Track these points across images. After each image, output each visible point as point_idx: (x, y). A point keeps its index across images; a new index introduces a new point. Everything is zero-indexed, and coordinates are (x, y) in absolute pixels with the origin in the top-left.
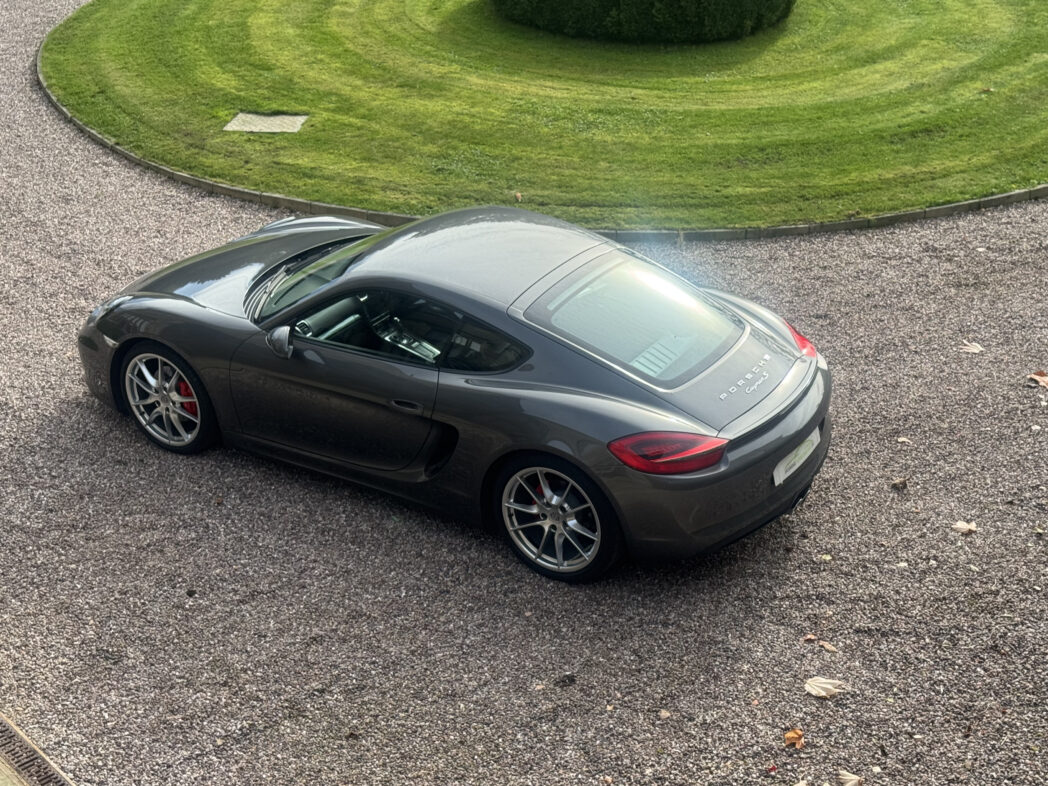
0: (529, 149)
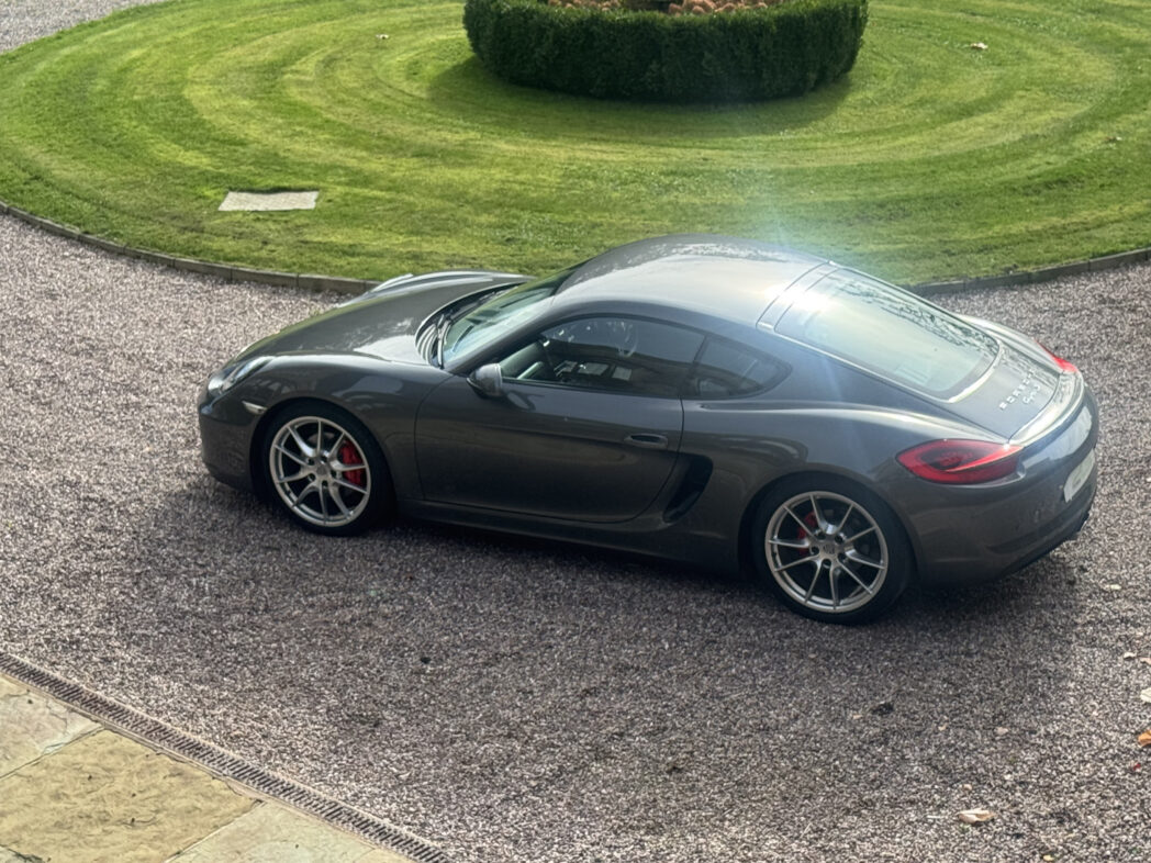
0: (607, 214)
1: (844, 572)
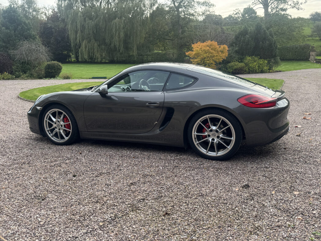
1: (219, 142)
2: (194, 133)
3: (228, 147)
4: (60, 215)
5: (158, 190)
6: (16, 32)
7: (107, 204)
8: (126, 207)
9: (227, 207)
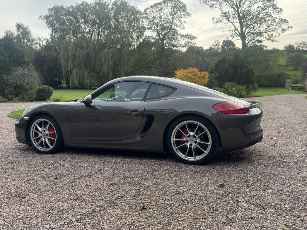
1: (197, 147)
2: (173, 139)
3: (205, 152)
4: (38, 210)
5: (136, 189)
6: (11, 59)
7: (85, 201)
8: (104, 203)
9: (203, 203)
